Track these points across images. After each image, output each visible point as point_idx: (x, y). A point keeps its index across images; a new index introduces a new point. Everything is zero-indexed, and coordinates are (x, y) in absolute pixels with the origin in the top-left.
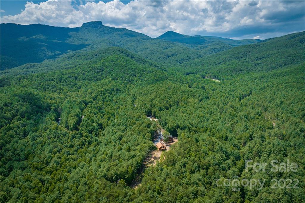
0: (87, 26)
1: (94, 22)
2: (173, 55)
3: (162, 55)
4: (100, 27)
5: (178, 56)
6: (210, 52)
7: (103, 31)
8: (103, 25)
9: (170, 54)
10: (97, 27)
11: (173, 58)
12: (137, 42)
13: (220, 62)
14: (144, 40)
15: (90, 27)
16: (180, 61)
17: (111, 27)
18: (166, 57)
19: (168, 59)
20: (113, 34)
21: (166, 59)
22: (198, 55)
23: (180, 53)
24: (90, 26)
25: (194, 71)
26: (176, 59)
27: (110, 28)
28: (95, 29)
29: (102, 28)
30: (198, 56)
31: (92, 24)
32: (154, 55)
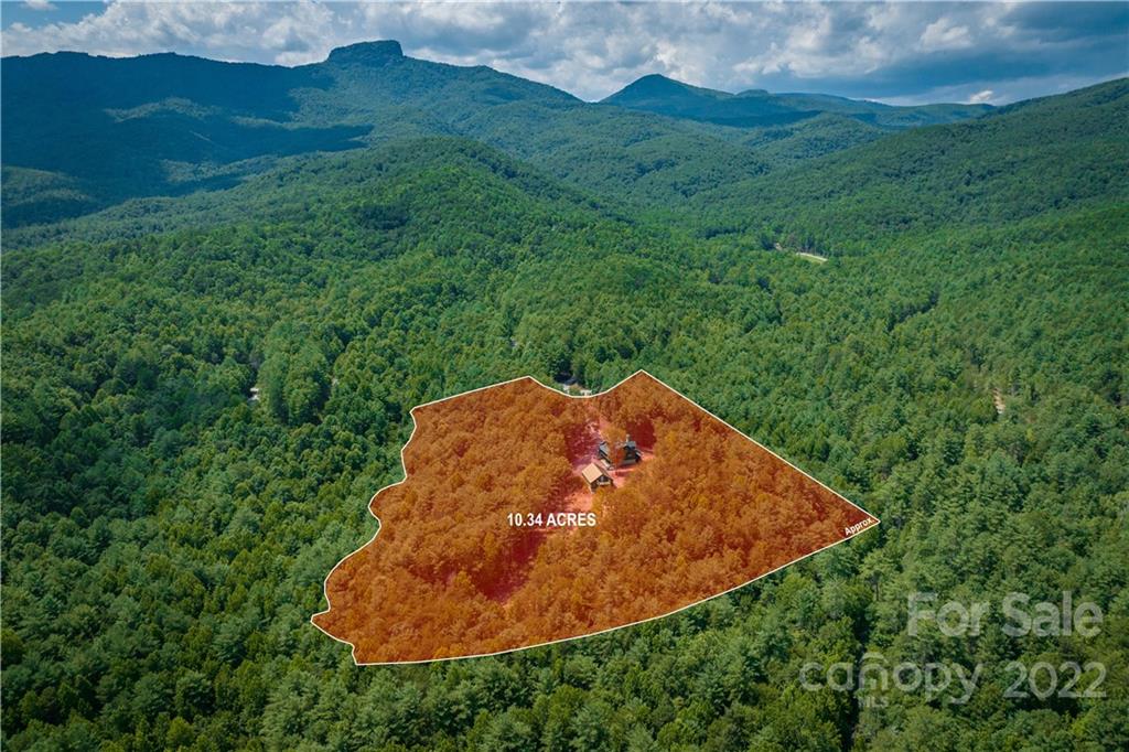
0: (345, 61)
1: (371, 44)
2: (659, 165)
3: (620, 167)
4: (395, 63)
5: (678, 168)
6: (800, 154)
7: (406, 78)
8: (404, 54)
9: (648, 161)
10: (381, 63)
11: (658, 176)
12: (529, 116)
13: (831, 188)
14: (555, 111)
15: (359, 63)
16: (684, 187)
17: (433, 64)
18: (634, 171)
19: (640, 180)
20: (442, 87)
21: (635, 180)
22: (752, 163)
23: (687, 159)
24: (357, 60)
25: (736, 224)
26: (670, 180)
27: (429, 67)
28: (375, 69)
29: (402, 67)
30: (753, 166)
31: (364, 52)
32: (591, 164)
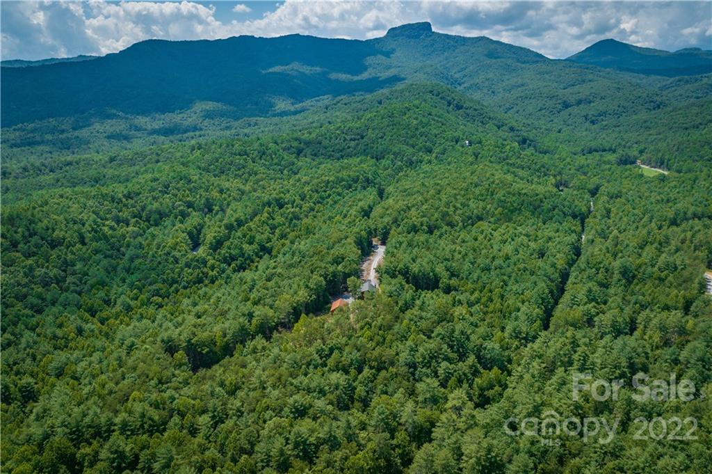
0: (396, 36)
1: (413, 24)
2: (579, 102)
3: (550, 103)
4: (426, 36)
5: (592, 104)
6: (700, 95)
7: (432, 45)
8: (433, 30)
9: (572, 99)
10: (417, 37)
11: (575, 110)
12: (504, 68)
13: (700, 121)
14: (523, 65)
15: (404, 37)
16: (593, 118)
17: (451, 36)
18: (560, 107)
19: (562, 113)
20: (454, 51)
21: (559, 112)
22: (652, 102)
23: (602, 98)
24: (403, 35)
25: (614, 146)
26: (584, 113)
27: (448, 38)
28: (413, 40)
29: (430, 39)
30: (652, 104)
31: (408, 30)
32: (531, 101)
